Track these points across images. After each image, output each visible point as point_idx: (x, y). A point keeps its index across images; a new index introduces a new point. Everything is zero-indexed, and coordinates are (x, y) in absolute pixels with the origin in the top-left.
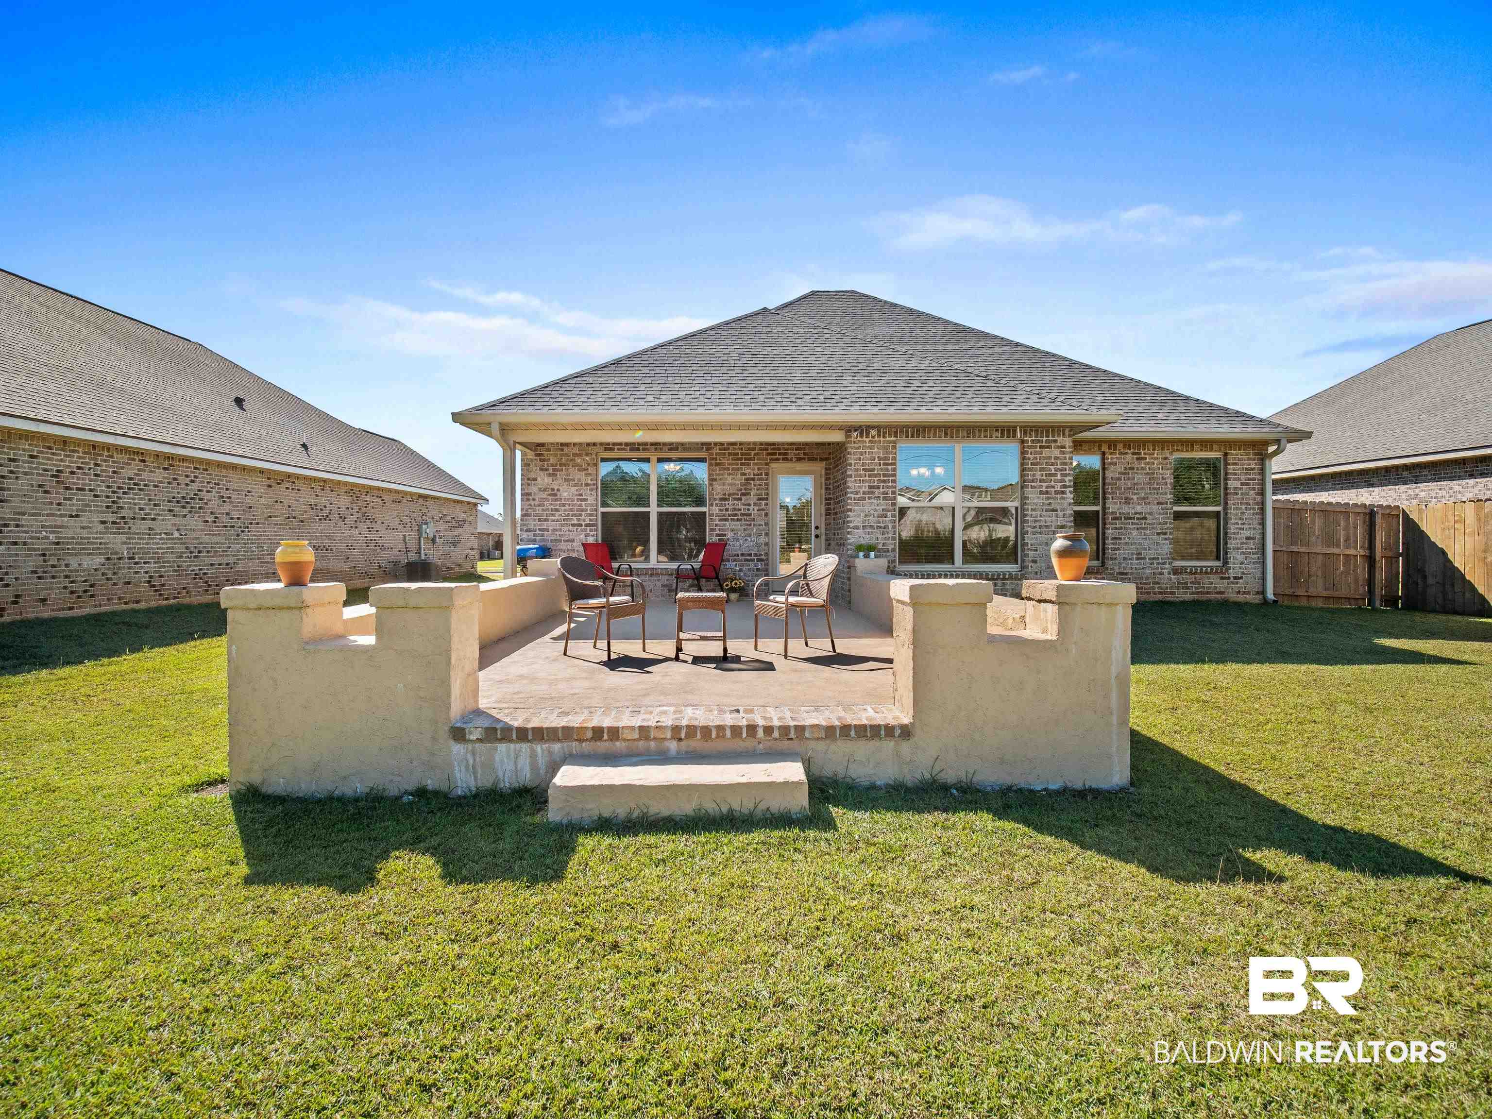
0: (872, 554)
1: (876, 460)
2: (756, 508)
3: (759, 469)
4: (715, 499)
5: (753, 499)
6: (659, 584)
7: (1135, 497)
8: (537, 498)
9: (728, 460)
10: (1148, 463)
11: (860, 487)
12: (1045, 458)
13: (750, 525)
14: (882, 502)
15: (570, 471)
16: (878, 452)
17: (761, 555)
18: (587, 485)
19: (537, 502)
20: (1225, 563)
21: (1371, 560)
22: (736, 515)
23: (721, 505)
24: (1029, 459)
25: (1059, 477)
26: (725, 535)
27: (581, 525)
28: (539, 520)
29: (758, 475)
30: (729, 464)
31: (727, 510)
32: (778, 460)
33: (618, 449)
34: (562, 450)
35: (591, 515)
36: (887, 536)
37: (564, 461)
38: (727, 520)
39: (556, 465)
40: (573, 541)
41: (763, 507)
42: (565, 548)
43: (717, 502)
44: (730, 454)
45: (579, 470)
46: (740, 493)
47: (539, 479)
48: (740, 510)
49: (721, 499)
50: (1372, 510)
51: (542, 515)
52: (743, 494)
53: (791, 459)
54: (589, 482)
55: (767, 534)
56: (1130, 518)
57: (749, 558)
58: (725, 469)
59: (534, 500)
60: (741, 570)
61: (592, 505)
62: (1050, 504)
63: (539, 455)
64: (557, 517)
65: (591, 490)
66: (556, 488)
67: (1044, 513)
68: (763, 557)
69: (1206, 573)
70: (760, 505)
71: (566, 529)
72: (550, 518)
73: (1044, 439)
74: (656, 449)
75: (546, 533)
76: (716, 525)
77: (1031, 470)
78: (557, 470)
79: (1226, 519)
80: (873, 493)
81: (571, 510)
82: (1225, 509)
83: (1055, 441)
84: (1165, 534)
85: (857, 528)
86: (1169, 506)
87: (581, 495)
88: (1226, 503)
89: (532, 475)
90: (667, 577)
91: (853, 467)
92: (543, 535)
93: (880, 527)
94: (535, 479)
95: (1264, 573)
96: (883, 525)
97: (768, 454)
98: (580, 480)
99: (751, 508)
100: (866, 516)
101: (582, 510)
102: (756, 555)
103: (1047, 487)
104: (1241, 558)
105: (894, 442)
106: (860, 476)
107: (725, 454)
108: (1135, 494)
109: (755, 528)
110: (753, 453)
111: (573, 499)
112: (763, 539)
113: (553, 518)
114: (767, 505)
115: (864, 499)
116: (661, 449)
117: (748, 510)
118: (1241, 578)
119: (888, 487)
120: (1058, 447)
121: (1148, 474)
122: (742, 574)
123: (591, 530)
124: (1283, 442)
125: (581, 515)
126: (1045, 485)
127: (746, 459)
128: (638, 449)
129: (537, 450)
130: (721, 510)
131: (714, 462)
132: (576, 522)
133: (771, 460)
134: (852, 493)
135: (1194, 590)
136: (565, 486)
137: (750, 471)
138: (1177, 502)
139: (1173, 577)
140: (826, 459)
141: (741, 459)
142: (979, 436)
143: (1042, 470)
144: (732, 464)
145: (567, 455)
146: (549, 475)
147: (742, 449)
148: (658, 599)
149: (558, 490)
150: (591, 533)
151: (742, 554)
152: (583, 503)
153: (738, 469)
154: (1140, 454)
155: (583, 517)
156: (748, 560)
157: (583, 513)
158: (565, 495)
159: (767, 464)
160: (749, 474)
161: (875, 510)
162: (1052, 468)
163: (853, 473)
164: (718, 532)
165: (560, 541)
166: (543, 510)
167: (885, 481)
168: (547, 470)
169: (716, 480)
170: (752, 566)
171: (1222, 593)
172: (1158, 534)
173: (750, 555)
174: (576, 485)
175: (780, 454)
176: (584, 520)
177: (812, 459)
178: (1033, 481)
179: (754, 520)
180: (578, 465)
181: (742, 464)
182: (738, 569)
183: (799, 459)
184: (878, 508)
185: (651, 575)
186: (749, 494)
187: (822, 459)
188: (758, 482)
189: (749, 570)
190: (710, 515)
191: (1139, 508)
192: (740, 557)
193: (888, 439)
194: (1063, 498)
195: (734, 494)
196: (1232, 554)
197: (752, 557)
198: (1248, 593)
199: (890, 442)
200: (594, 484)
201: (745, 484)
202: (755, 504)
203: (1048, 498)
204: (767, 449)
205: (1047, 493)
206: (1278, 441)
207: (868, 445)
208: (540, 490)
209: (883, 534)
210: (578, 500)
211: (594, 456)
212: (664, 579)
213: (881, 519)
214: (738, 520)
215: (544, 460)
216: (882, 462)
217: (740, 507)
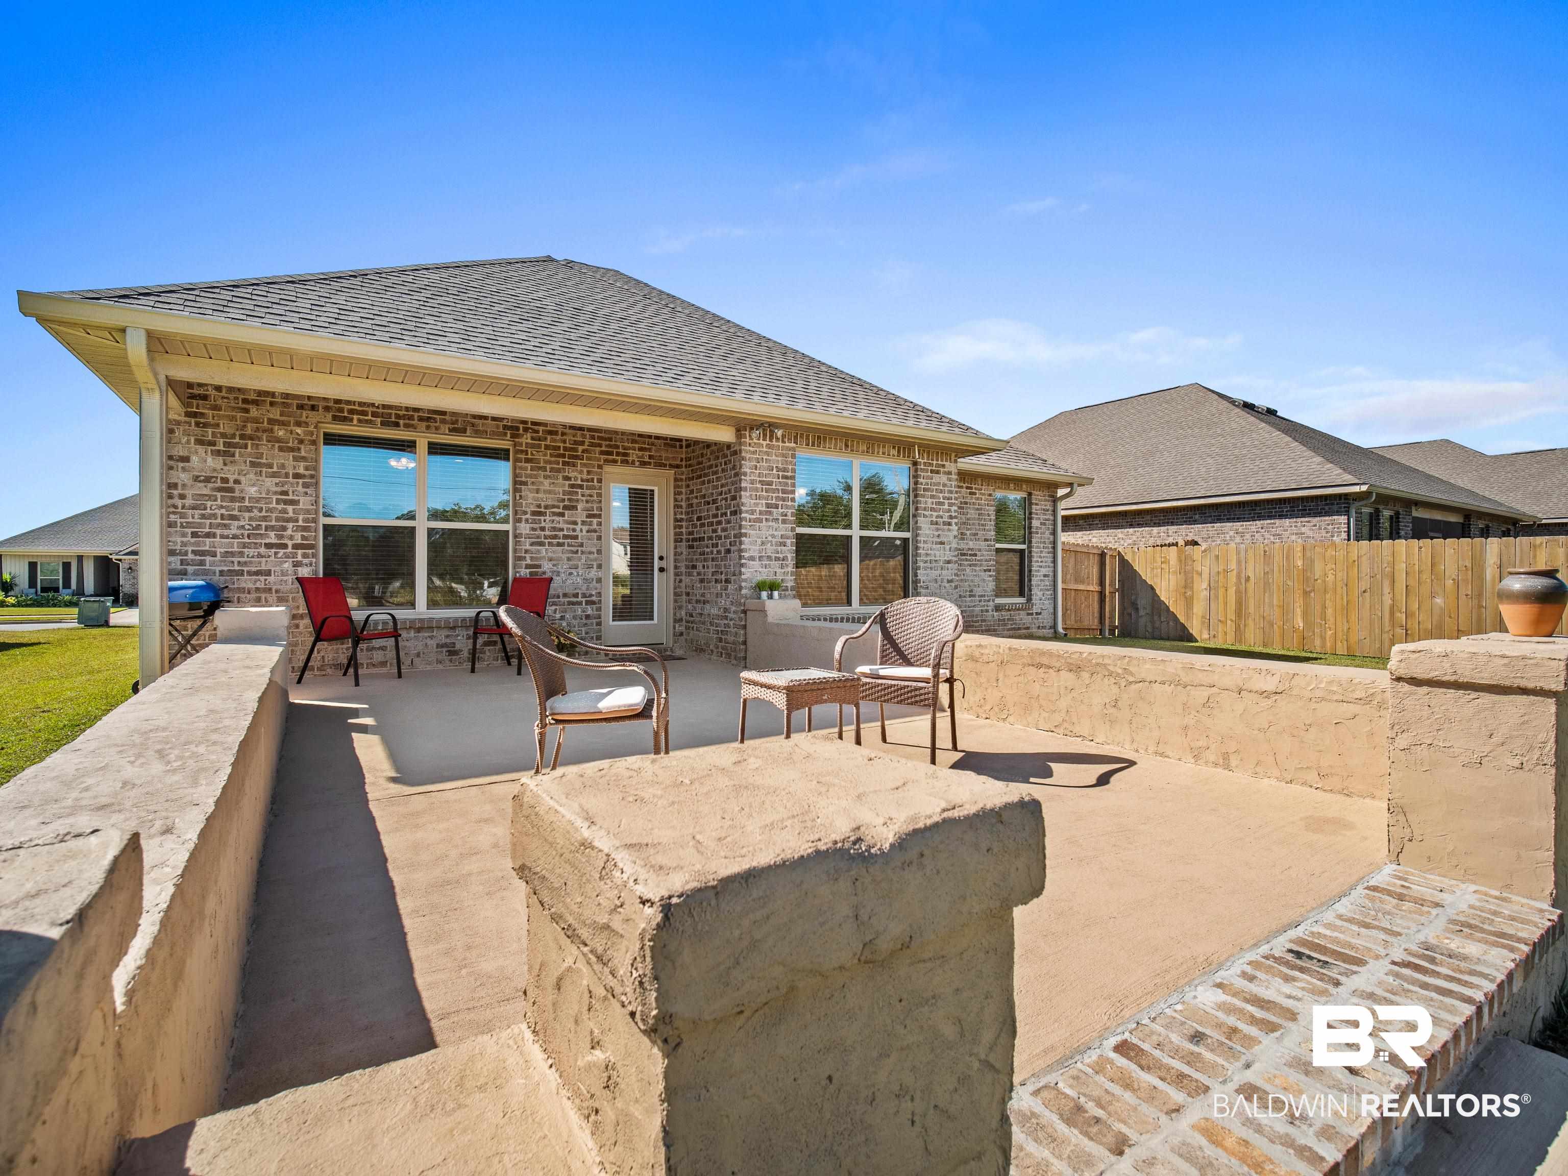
0: (776, 594)
1: (774, 471)
2: (585, 528)
3: (589, 473)
4: (525, 513)
5: (580, 515)
6: (432, 643)
7: (968, 533)
8: (189, 493)
9: (545, 455)
10: (977, 499)
11: (756, 505)
12: (935, 484)
13: (577, 552)
14: (781, 526)
15: (263, 450)
16: (776, 460)
17: (591, 595)
18: (297, 476)
19: (189, 502)
20: (1029, 600)
21: (1102, 594)
22: (555, 537)
23: (534, 522)
24: (922, 484)
25: (946, 507)
26: (539, 566)
27: (285, 546)
28: (194, 535)
29: (588, 481)
30: (546, 462)
31: (543, 529)
32: (615, 461)
33: (360, 421)
34: (247, 411)
35: (305, 529)
36: (786, 570)
37: (249, 431)
38: (541, 544)
39: (233, 436)
40: (268, 573)
41: (595, 526)
42: (251, 585)
43: (528, 516)
44: (547, 447)
45: (281, 449)
46: (561, 505)
47: (194, 459)
48: (562, 530)
49: (534, 513)
50: (1103, 552)
51: (200, 525)
52: (565, 507)
53: (633, 462)
54: (301, 471)
55: (600, 566)
56: (964, 555)
57: (575, 600)
58: (540, 468)
59: (182, 497)
60: (562, 618)
61: (308, 512)
62: (939, 536)
63: (195, 415)
64: (234, 531)
65: (305, 485)
66: (232, 478)
67: (934, 546)
68: (594, 598)
69: (1019, 610)
70: (590, 524)
71: (251, 552)
72: (218, 532)
73: (935, 462)
74: (428, 427)
75: (208, 559)
76: (526, 551)
77: (923, 496)
78: (235, 446)
79: (1030, 557)
80: (770, 513)
81: (265, 518)
82: (1030, 547)
83: (943, 466)
84: (990, 571)
85: (752, 558)
86: (993, 543)
87: (286, 493)
88: (1030, 542)
89: (179, 451)
90: (445, 632)
91: (748, 478)
92: (202, 563)
93: (777, 559)
94: (186, 459)
95: (1055, 608)
96: (781, 556)
97: (602, 453)
98: (283, 466)
99: (578, 528)
100: (763, 543)
101: (288, 520)
102: (584, 596)
103: (937, 517)
104: (1040, 594)
105: (794, 449)
106: (756, 490)
107: (539, 446)
108: (968, 529)
109: (584, 557)
110: (580, 448)
111: (268, 501)
112: (593, 573)
113: (226, 532)
114: (600, 524)
115: (760, 521)
116: (437, 428)
117: (574, 530)
118: (1040, 614)
119: (787, 507)
120: (945, 473)
121: (978, 509)
122: (564, 624)
123: (305, 556)
124: (1075, 486)
125: (284, 529)
126: (935, 514)
127: (570, 457)
128: (397, 425)
129: (189, 405)
130: (533, 529)
131: (523, 456)
132: (274, 540)
133: (606, 461)
134: (747, 512)
135: (1009, 627)
136: (252, 476)
137: (577, 474)
138: (998, 541)
139: (995, 614)
140: (678, 466)
141: (563, 456)
142: (878, 452)
143: (932, 497)
144: (550, 462)
145: (256, 421)
146: (218, 453)
147: (565, 442)
148: (429, 668)
149: (237, 482)
150: (306, 561)
151: (565, 595)
152: (290, 508)
153: (558, 470)
154: (971, 488)
155: (289, 532)
156: (573, 604)
157: (290, 525)
158: (253, 491)
159: (600, 467)
160: (576, 479)
161: (773, 536)
162: (941, 495)
163: (749, 486)
164: (529, 562)
165: (241, 573)
166: (203, 517)
167: (784, 500)
168: (214, 444)
169: (525, 483)
170: (579, 612)
171: (1028, 628)
172: (985, 571)
173: (576, 595)
174: (274, 475)
175: (618, 454)
176: (291, 538)
177: (660, 465)
178: (925, 509)
179: (582, 545)
180: (279, 440)
181: (564, 463)
182: (558, 616)
183: (643, 464)
184: (776, 533)
185: (419, 630)
186: (575, 508)
187: (671, 466)
188: (588, 492)
189: (574, 618)
190: (515, 536)
191: (971, 544)
192: (561, 599)
193: (787, 444)
194: (949, 530)
195: (554, 507)
196: (1035, 591)
197: (580, 599)
198: (1044, 627)
199: (790, 449)
200: (312, 477)
201: (570, 493)
202: (583, 523)
203: (938, 530)
204: (600, 445)
205: (937, 523)
206: (1071, 485)
207: (765, 449)
208: (196, 479)
209: (782, 567)
210: (278, 502)
211: (311, 428)
212: (441, 636)
213: (779, 548)
214: (559, 545)
215: (206, 425)
216: (781, 474)
217: (561, 526)
